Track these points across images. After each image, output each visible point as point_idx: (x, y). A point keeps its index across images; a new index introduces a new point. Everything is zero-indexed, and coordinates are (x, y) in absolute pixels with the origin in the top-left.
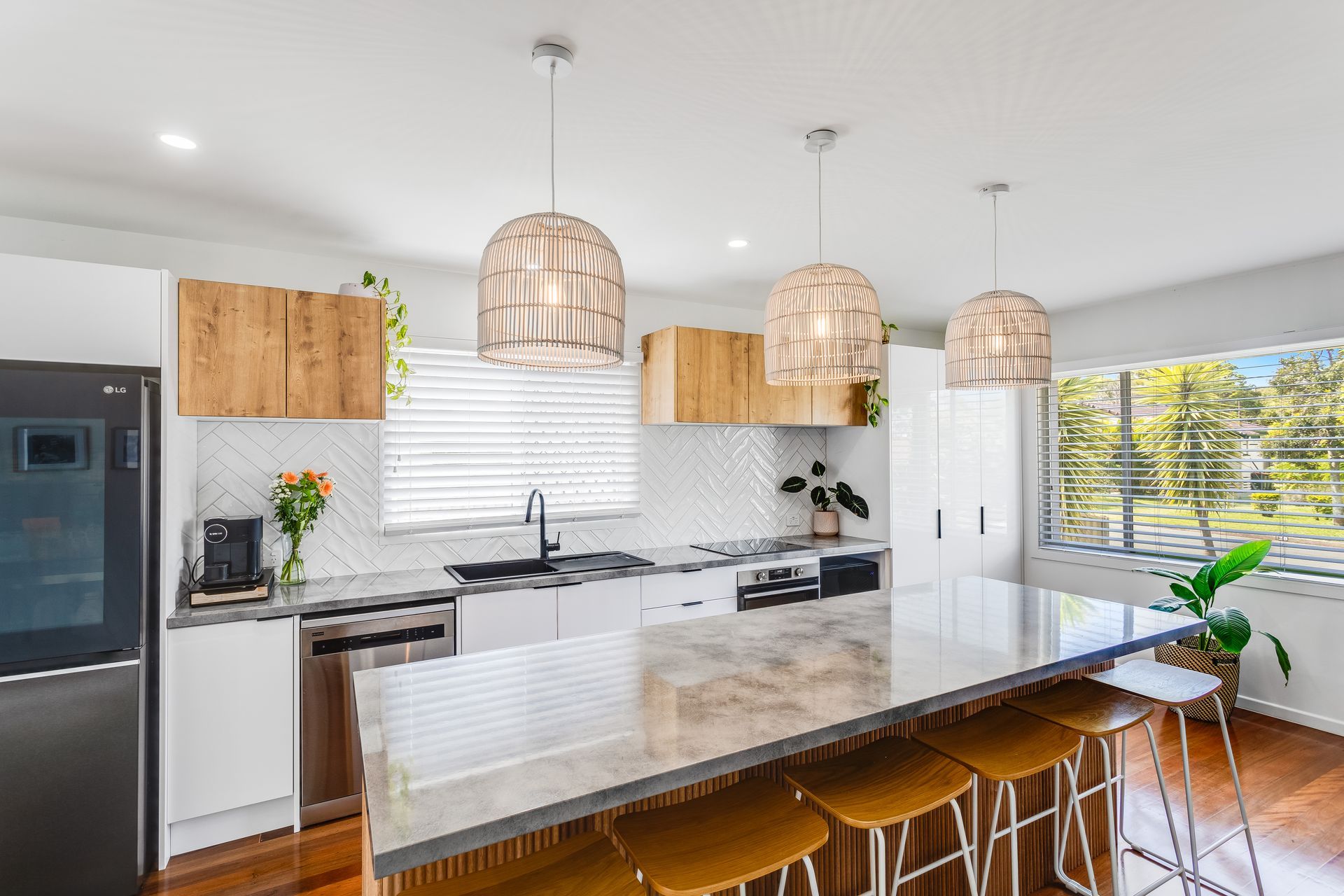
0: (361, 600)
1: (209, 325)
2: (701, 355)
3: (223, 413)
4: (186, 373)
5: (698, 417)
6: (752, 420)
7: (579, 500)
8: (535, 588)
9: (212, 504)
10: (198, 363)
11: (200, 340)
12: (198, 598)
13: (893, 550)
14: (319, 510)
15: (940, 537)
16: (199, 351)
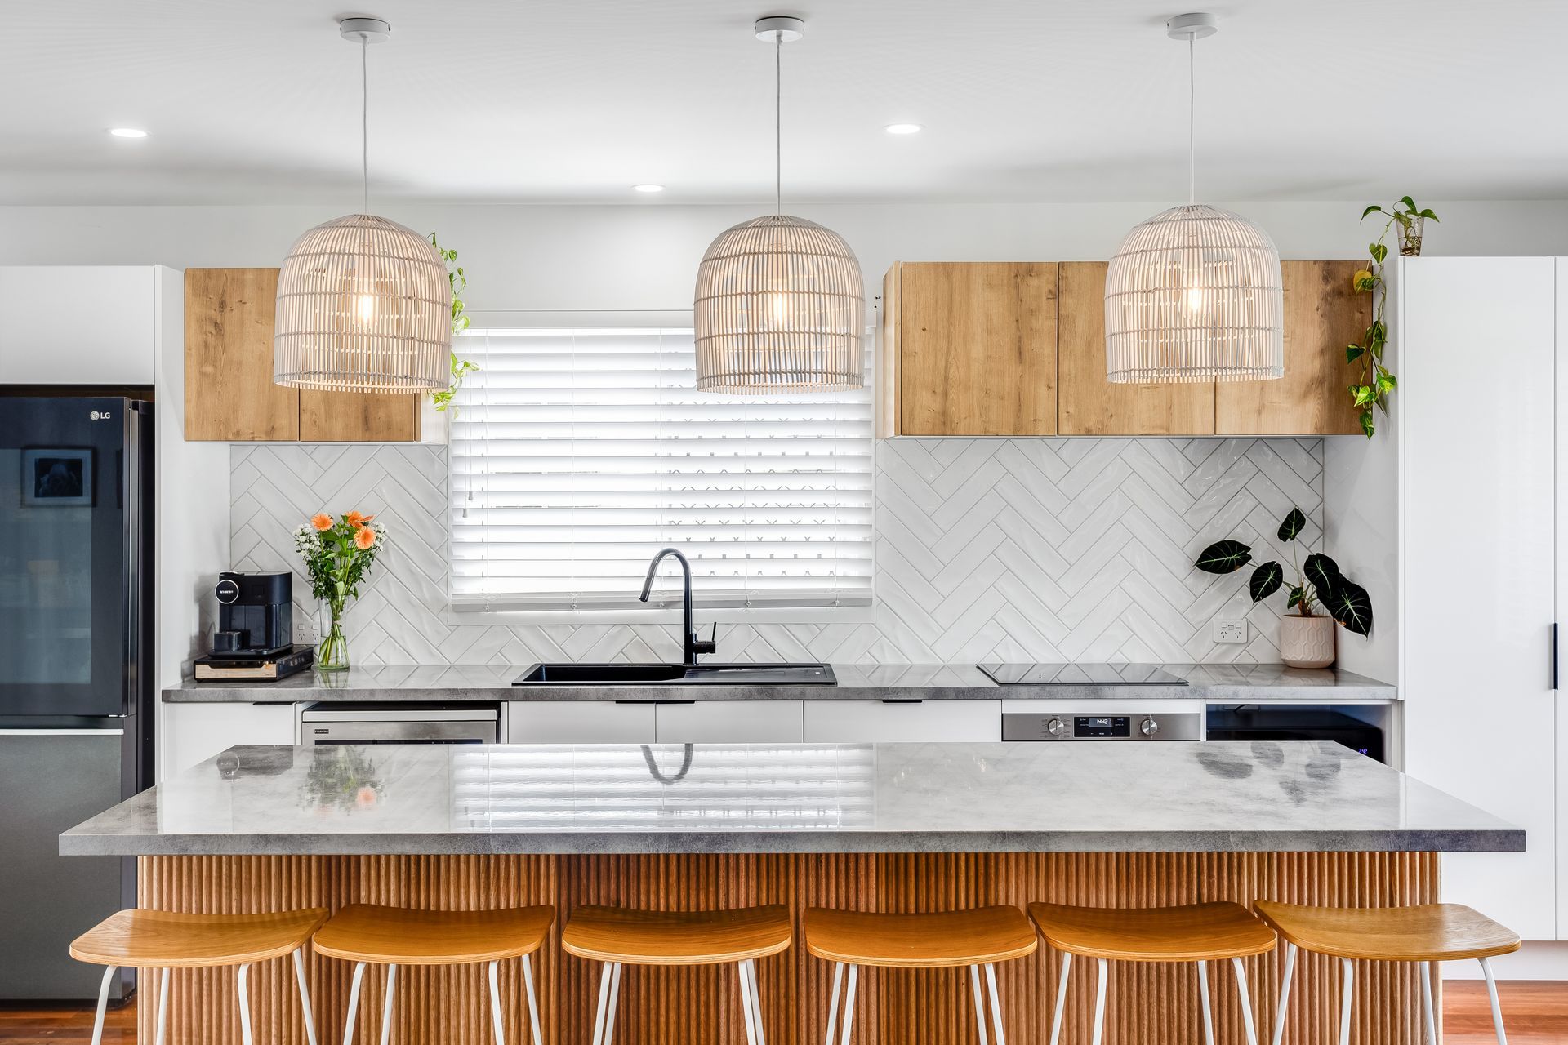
0: (372, 692)
1: (216, 324)
2: (950, 312)
3: (230, 436)
4: (193, 387)
5: (944, 426)
6: (1066, 428)
7: (775, 570)
8: (618, 702)
9: (247, 555)
10: (205, 374)
11: (206, 345)
12: (204, 671)
13: (1407, 704)
14: (364, 568)
15: (1556, 687)
16: (205, 358)
